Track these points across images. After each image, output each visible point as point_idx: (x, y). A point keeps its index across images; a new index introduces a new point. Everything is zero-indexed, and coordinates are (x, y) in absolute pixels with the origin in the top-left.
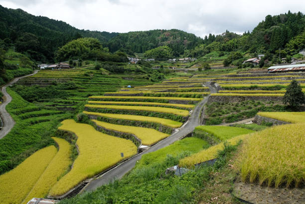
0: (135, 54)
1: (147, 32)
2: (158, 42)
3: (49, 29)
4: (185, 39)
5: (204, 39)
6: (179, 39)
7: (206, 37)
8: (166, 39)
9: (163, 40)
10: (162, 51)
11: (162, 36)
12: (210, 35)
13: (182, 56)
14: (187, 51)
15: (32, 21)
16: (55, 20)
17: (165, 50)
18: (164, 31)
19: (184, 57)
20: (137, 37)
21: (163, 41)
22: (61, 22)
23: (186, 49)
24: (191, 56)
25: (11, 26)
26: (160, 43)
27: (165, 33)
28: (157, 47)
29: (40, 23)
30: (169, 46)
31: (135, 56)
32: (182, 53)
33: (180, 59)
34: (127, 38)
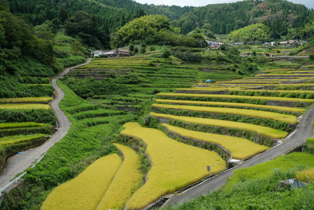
0: (216, 35)
1: (233, 5)
4: (289, 13)
6: (280, 12)
8: (261, 13)
9: (257, 15)
10: (255, 31)
11: (255, 9)
13: (284, 37)
14: (292, 30)
17: (259, 29)
18: (258, 2)
19: (287, 39)
20: (219, 12)
21: (257, 17)
23: (290, 28)
24: (298, 38)
26: (251, 20)
27: (260, 5)
28: (246, 25)
30: (265, 23)
31: (215, 38)
32: (284, 34)
33: (281, 43)
34: (205, 13)
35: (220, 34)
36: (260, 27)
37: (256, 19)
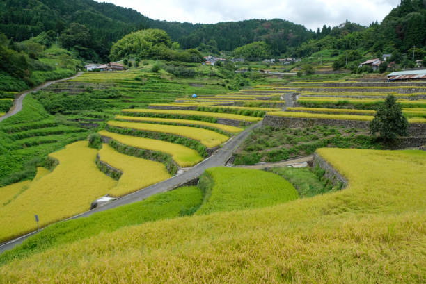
0: (221, 53)
1: (240, 23)
2: (253, 37)
3: (110, 19)
4: (290, 33)
5: (316, 32)
6: (281, 32)
7: (319, 29)
8: (265, 32)
9: (260, 33)
10: (256, 48)
11: (259, 28)
12: (325, 27)
13: (283, 55)
14: (292, 48)
15: (92, 8)
16: (122, 8)
17: (261, 47)
18: (263, 21)
19: (286, 57)
20: (227, 30)
21: (261, 35)
22: (130, 10)
23: (290, 47)
24: (296, 56)
25: (65, 16)
26: (255, 37)
27: (265, 24)
28: (251, 42)
29: (103, 12)
30: (267, 41)
31: (219, 54)
32: (284, 52)
33: (280, 60)
34: (213, 30)
35: (226, 50)
36: (261, 45)
37: (259, 37)
